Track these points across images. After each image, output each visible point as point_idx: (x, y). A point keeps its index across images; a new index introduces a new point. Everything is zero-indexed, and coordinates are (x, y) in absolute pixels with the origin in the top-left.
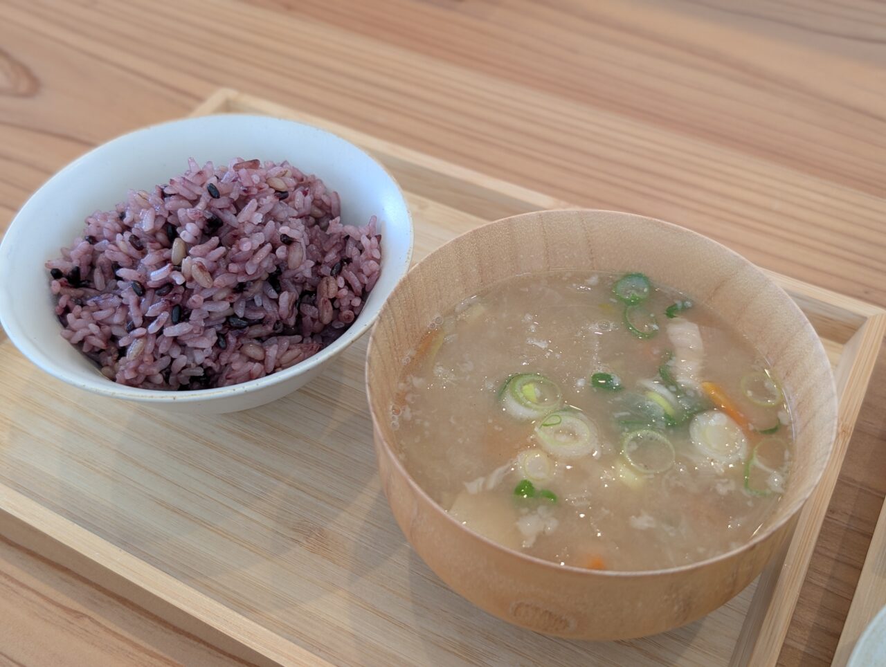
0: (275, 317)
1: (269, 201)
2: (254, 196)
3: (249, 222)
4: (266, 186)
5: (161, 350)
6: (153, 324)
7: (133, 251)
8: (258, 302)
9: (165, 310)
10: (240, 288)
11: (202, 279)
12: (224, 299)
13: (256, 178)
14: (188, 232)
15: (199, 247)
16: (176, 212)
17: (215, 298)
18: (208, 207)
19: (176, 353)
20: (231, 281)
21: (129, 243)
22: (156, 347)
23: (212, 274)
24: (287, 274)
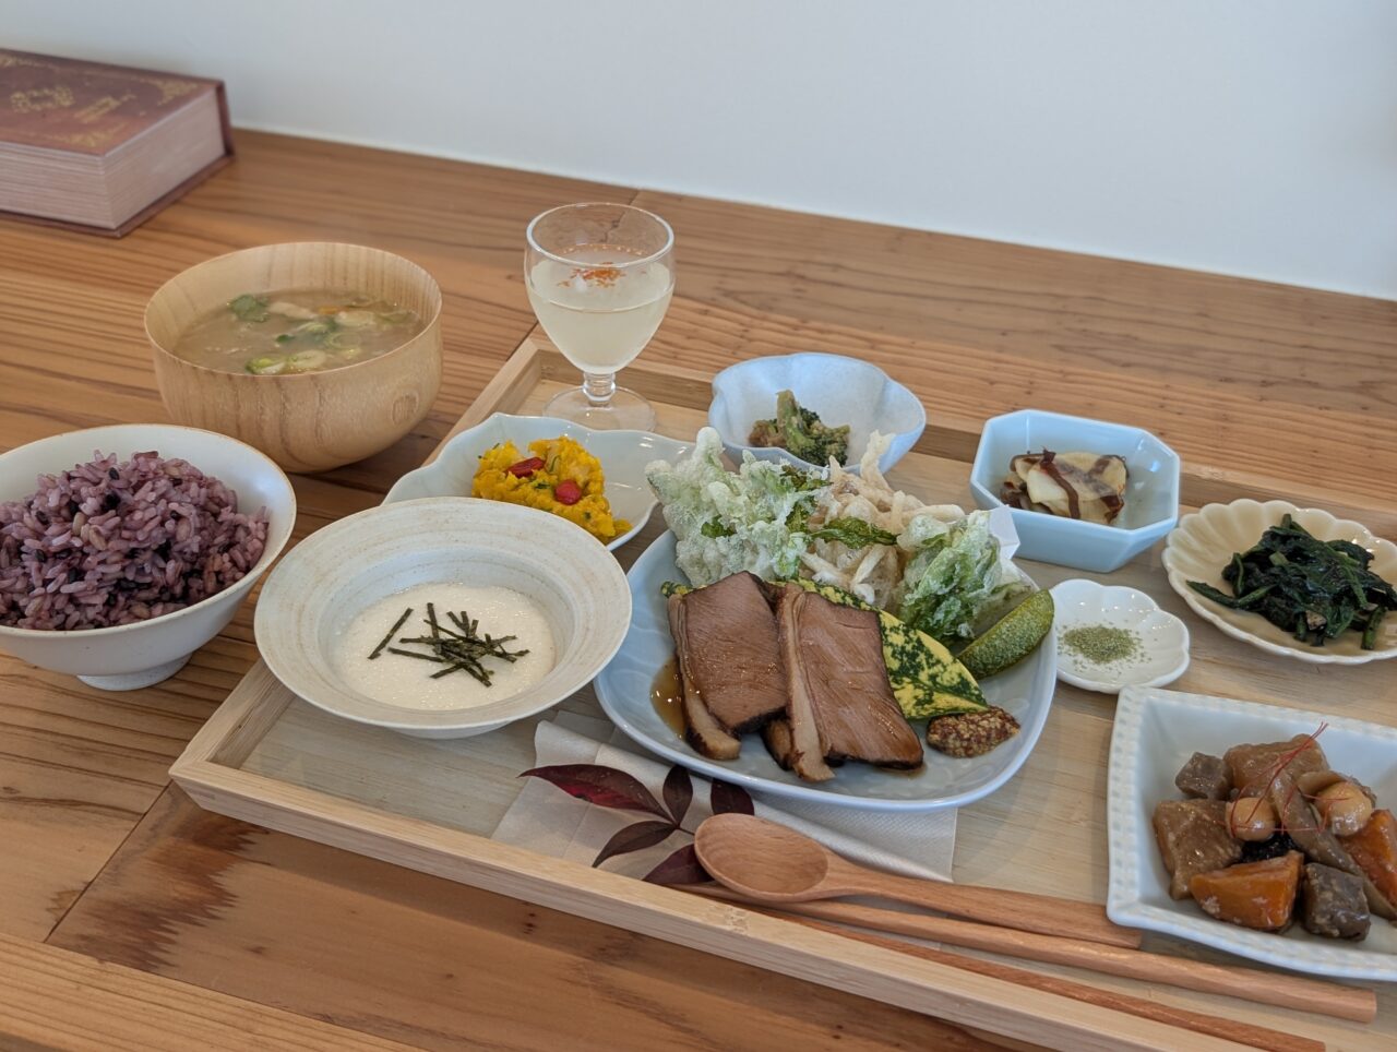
0: (162, 582)
1: (163, 484)
2: (149, 480)
3: (144, 500)
4: (162, 472)
5: (58, 606)
6: (52, 584)
7: (38, 526)
8: (148, 570)
9: (63, 571)
10: (132, 554)
11: (98, 543)
12: (116, 563)
13: (153, 465)
14: (89, 505)
15: (98, 518)
16: (79, 491)
17: (108, 561)
18: (109, 487)
19: (70, 609)
20: (124, 546)
21: (35, 519)
22: (53, 605)
23: (107, 540)
24: (176, 548)
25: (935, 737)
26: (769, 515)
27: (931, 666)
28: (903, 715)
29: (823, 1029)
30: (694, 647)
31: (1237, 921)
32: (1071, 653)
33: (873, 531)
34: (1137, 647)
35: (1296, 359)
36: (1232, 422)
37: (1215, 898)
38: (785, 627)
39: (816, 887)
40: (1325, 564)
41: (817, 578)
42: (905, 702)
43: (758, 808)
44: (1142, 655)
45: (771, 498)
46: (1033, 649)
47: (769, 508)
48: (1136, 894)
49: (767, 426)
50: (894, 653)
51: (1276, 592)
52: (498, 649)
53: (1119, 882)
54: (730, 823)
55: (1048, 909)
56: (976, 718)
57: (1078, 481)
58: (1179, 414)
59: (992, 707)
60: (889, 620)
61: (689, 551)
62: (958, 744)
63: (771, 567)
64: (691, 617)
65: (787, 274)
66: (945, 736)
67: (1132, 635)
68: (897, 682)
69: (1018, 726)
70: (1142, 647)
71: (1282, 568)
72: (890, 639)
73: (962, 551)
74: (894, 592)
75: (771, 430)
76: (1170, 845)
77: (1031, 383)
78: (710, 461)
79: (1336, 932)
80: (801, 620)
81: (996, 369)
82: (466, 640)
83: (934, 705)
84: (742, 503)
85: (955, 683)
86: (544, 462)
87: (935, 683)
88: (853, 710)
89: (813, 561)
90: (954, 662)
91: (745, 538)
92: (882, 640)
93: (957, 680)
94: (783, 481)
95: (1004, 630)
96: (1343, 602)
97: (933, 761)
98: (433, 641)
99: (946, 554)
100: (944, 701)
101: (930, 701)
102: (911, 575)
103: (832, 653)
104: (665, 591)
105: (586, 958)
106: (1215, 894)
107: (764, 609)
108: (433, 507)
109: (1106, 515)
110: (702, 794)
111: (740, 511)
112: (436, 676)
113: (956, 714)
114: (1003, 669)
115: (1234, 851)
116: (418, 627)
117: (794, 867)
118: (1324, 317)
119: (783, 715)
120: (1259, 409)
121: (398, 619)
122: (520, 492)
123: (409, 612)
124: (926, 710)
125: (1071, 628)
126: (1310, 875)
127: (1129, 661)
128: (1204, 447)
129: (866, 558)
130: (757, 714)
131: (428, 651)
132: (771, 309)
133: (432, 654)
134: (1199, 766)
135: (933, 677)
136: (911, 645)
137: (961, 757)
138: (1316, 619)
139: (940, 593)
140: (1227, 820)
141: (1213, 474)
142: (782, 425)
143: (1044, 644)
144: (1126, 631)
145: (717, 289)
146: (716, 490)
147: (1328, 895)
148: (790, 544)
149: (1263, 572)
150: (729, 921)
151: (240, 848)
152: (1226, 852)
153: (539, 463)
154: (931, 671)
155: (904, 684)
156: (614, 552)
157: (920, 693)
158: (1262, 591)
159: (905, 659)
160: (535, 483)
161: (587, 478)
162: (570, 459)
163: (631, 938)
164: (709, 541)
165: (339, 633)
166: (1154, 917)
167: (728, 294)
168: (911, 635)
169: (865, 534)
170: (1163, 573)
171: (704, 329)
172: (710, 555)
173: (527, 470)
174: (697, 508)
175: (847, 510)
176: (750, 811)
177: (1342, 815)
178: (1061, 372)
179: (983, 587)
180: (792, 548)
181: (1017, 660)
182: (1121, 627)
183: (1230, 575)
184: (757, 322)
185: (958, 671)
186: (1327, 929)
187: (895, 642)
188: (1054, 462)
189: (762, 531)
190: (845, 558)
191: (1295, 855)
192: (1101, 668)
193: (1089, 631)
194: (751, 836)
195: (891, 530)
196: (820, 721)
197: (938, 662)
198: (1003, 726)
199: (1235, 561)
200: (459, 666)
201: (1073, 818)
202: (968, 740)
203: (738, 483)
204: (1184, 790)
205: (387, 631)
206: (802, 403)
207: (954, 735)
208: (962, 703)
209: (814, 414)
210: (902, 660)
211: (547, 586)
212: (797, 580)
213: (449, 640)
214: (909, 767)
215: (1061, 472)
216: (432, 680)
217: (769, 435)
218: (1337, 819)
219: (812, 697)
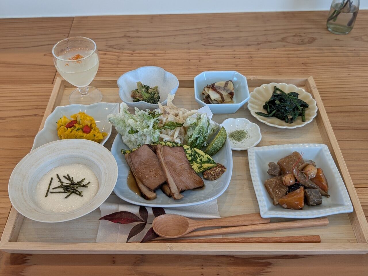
25: (206, 177)
26: (147, 126)
27: (199, 157)
28: (196, 172)
29: (199, 267)
30: (136, 168)
31: (292, 208)
32: (231, 140)
33: (176, 124)
34: (247, 134)
35: (265, 35)
36: (253, 58)
37: (285, 204)
38: (160, 158)
39: (187, 230)
40: (289, 101)
41: (164, 140)
42: (196, 169)
43: (166, 211)
44: (249, 136)
45: (146, 121)
46: (224, 144)
47: (147, 124)
48: (267, 208)
49: (135, 92)
50: (189, 156)
51: (278, 111)
52: (82, 185)
53: (262, 207)
54: (160, 218)
55: (246, 218)
56: (215, 169)
57: (222, 91)
58: (239, 59)
59: (217, 164)
60: (186, 147)
61: (126, 139)
62: (212, 177)
63: (151, 140)
64: (132, 160)
65: (125, 37)
66: (208, 176)
67: (245, 131)
68: (192, 163)
69: (225, 168)
70: (248, 134)
71: (279, 105)
72: (187, 152)
73: (201, 126)
74: (185, 138)
75: (137, 93)
76: (271, 192)
77: (200, 58)
78: (126, 112)
79: (315, 204)
80: (164, 154)
81: (189, 56)
82: (72, 184)
83: (203, 167)
84: (139, 124)
85: (207, 160)
86: (76, 121)
87: (202, 161)
88: (184, 176)
89: (162, 136)
90: (205, 154)
91: (142, 133)
92: (185, 153)
93: (207, 159)
94: (149, 116)
95: (216, 142)
96: (296, 110)
97: (207, 183)
98: (62, 186)
99: (198, 128)
100: (205, 166)
101: (202, 167)
102: (189, 133)
103: (174, 161)
104: (123, 152)
105: (132, 266)
106: (285, 203)
107: (152, 153)
108: (50, 145)
109: (230, 97)
110: (150, 212)
111: (139, 126)
112: (66, 198)
113: (209, 168)
114: (217, 152)
115: (286, 189)
116: (56, 183)
117: (179, 225)
118: (268, 20)
119: (166, 183)
120: (259, 52)
121: (50, 182)
122: (73, 133)
123: (52, 179)
124: (201, 170)
125: (230, 133)
126: (307, 192)
127: (246, 139)
128: (248, 67)
129: (176, 131)
130: (159, 185)
131: (61, 190)
132: (123, 49)
133: (63, 191)
134: (273, 168)
135: (201, 160)
136: (193, 152)
137: (213, 180)
138: (290, 117)
139: (197, 137)
140: (283, 182)
141: (253, 78)
142: (140, 92)
143: (226, 143)
144: (243, 130)
145: (106, 46)
146: (130, 122)
147: (312, 196)
148: (155, 133)
149: (274, 106)
150: (168, 248)
151: (26, 262)
152: (285, 190)
153: (75, 122)
154: (200, 158)
155: (194, 164)
156: (104, 145)
157: (198, 165)
158: (274, 111)
159: (193, 157)
160: (76, 129)
161: (91, 123)
162: (84, 119)
163: (142, 256)
164: (131, 135)
165: (34, 191)
166: (272, 214)
167: (110, 46)
168: (193, 150)
169: (174, 125)
170: (249, 111)
171: (106, 60)
172: (133, 139)
173: (72, 125)
174: (125, 126)
175: (168, 120)
176: (164, 213)
177: (311, 174)
178: (206, 53)
179: (208, 132)
180: (156, 134)
181: (220, 149)
182: (242, 129)
183: (265, 107)
184: (121, 54)
185: (207, 157)
186: (313, 204)
187: (189, 153)
188: (215, 87)
189: (147, 131)
190: (170, 132)
191: (302, 188)
192: (240, 143)
193: (234, 133)
194: (166, 220)
195: (181, 122)
196: (176, 183)
197: (201, 155)
198: (222, 169)
199: (266, 104)
200: (72, 193)
201: (244, 188)
202: (214, 175)
203: (136, 118)
204: (270, 175)
205: (48, 187)
206: (144, 83)
207: (210, 175)
208: (210, 165)
209: (148, 86)
210: (192, 157)
211: (90, 161)
212: (159, 142)
213: (67, 185)
214: (201, 187)
215: (217, 89)
216: (66, 199)
217: (136, 94)
218: (310, 175)
219: (173, 177)
